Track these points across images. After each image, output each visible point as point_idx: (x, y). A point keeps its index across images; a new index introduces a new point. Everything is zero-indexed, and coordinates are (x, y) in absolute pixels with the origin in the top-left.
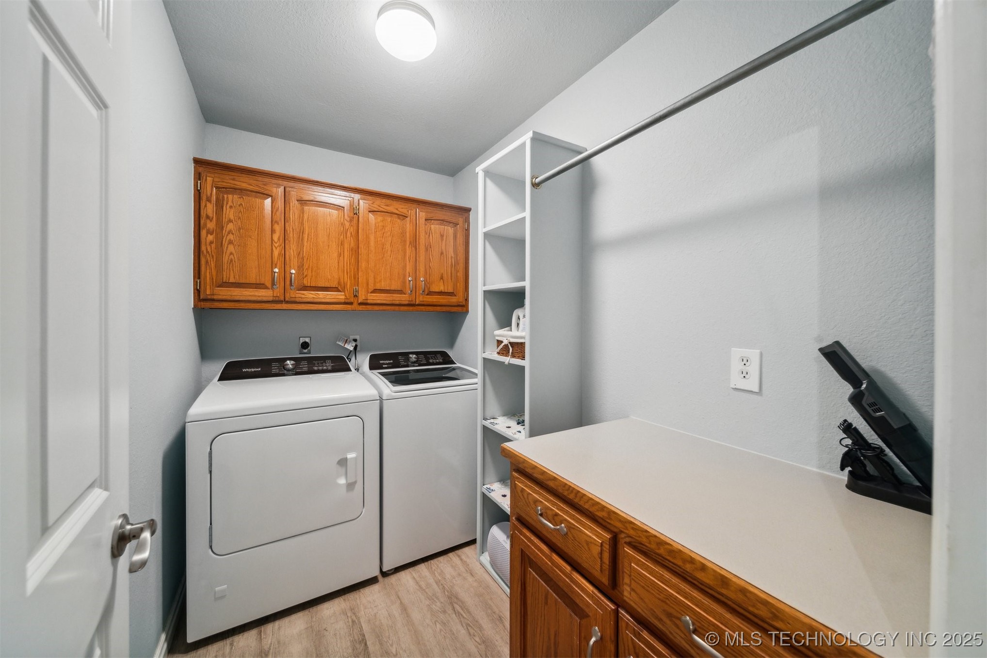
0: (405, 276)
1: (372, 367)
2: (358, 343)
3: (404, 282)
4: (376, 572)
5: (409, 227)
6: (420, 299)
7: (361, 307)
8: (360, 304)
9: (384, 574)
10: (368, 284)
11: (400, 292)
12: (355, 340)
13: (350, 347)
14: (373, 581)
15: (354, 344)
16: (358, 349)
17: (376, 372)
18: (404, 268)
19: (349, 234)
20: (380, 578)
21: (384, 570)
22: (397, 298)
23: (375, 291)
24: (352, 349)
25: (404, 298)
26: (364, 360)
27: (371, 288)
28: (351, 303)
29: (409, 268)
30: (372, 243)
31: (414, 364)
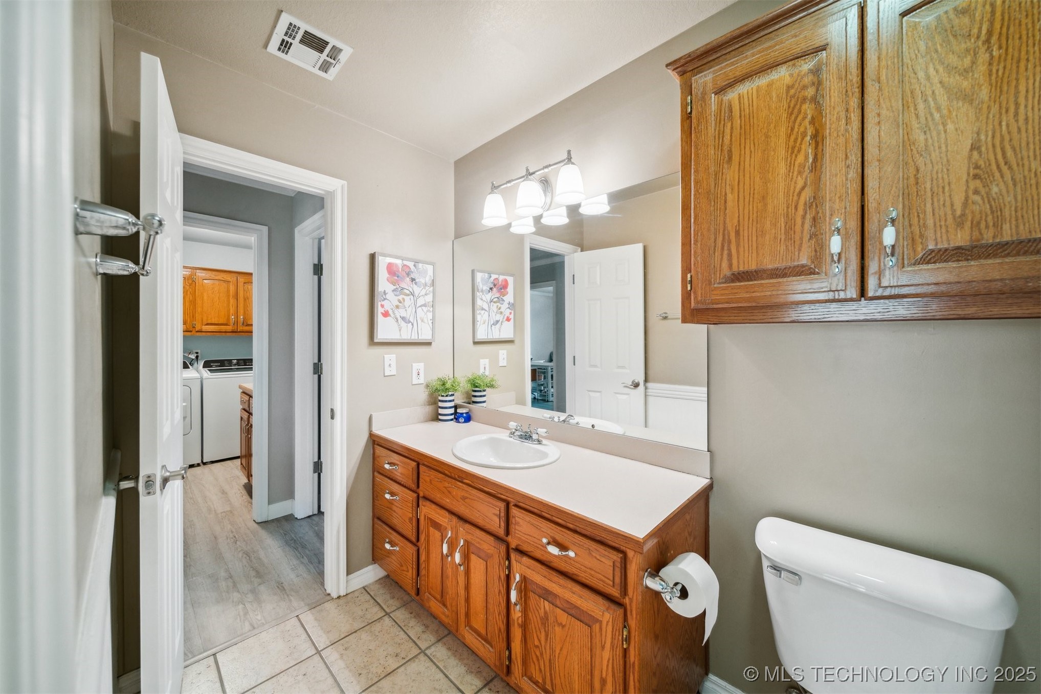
0: (229, 316)
1: (204, 367)
2: (199, 355)
3: (228, 319)
4: (200, 461)
5: (232, 288)
6: (240, 328)
7: (198, 334)
8: (197, 332)
9: (204, 464)
10: (202, 320)
11: (226, 325)
12: (197, 353)
13: (193, 357)
14: (198, 465)
15: (196, 355)
16: (199, 358)
17: (206, 369)
18: (229, 311)
19: (189, 293)
20: (201, 464)
21: (204, 461)
22: (223, 328)
23: (207, 324)
24: (194, 358)
25: (229, 328)
26: (201, 363)
27: (205, 322)
28: (191, 331)
29: (232, 311)
30: (205, 298)
31: (235, 365)
